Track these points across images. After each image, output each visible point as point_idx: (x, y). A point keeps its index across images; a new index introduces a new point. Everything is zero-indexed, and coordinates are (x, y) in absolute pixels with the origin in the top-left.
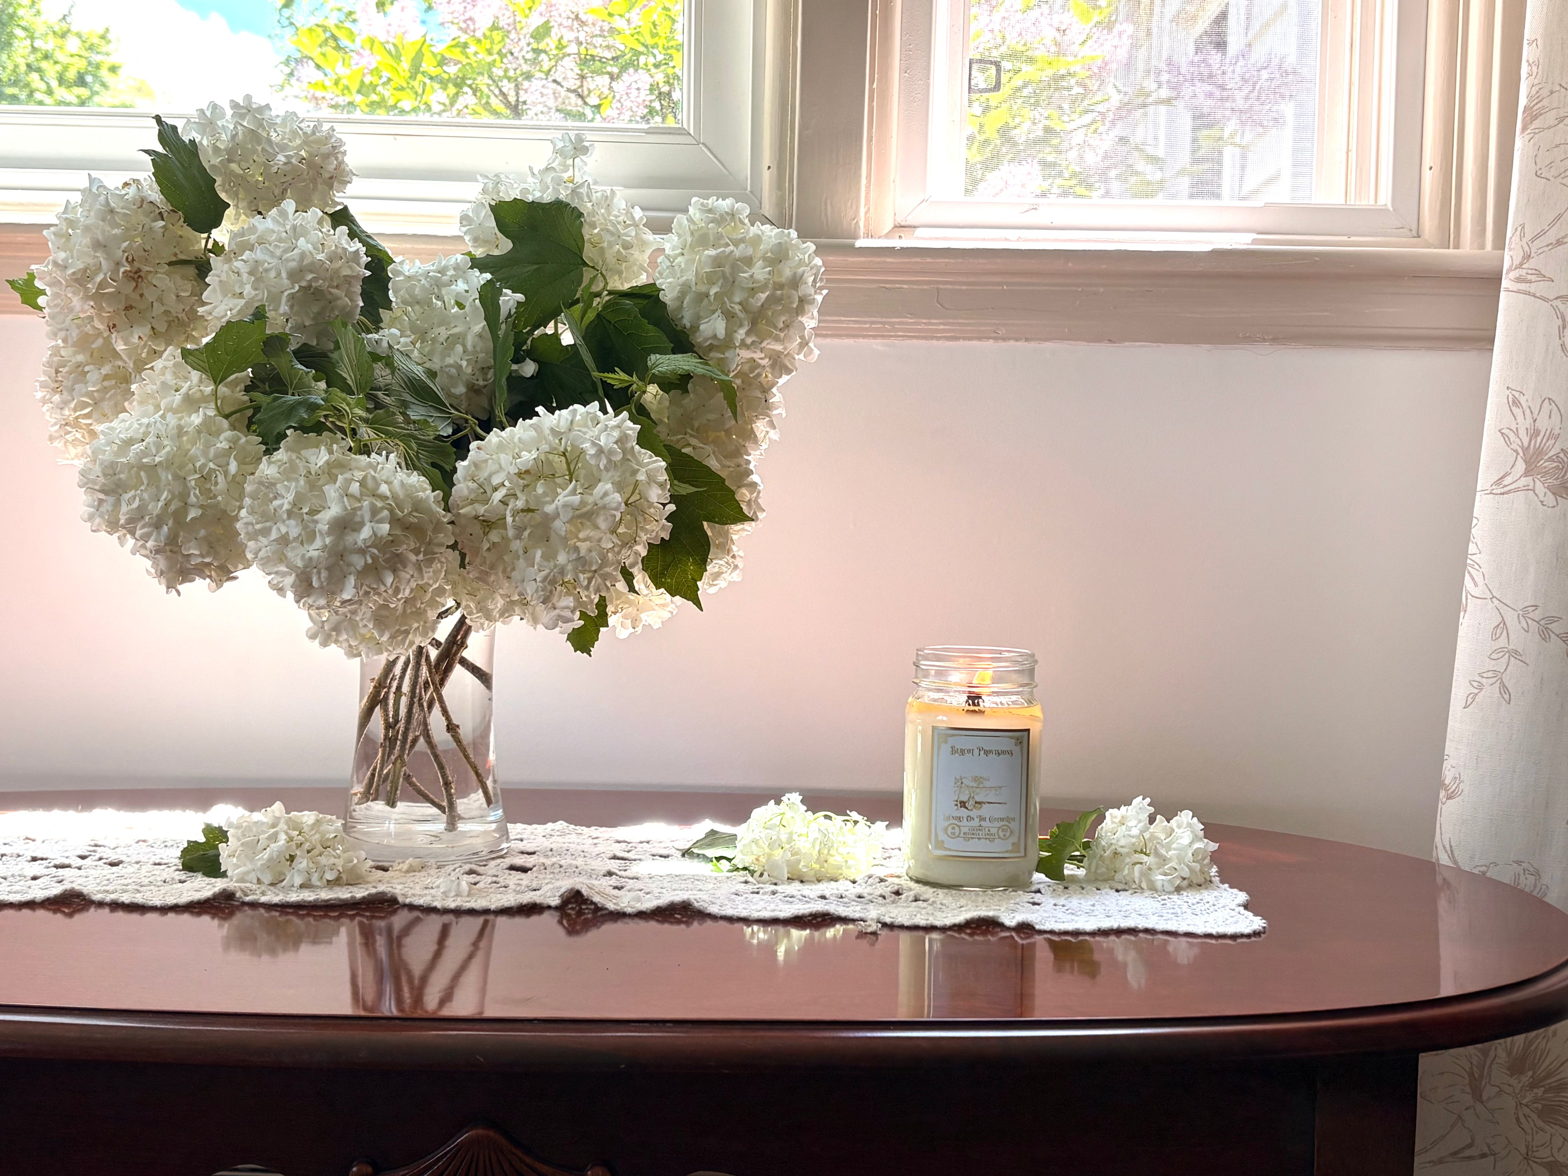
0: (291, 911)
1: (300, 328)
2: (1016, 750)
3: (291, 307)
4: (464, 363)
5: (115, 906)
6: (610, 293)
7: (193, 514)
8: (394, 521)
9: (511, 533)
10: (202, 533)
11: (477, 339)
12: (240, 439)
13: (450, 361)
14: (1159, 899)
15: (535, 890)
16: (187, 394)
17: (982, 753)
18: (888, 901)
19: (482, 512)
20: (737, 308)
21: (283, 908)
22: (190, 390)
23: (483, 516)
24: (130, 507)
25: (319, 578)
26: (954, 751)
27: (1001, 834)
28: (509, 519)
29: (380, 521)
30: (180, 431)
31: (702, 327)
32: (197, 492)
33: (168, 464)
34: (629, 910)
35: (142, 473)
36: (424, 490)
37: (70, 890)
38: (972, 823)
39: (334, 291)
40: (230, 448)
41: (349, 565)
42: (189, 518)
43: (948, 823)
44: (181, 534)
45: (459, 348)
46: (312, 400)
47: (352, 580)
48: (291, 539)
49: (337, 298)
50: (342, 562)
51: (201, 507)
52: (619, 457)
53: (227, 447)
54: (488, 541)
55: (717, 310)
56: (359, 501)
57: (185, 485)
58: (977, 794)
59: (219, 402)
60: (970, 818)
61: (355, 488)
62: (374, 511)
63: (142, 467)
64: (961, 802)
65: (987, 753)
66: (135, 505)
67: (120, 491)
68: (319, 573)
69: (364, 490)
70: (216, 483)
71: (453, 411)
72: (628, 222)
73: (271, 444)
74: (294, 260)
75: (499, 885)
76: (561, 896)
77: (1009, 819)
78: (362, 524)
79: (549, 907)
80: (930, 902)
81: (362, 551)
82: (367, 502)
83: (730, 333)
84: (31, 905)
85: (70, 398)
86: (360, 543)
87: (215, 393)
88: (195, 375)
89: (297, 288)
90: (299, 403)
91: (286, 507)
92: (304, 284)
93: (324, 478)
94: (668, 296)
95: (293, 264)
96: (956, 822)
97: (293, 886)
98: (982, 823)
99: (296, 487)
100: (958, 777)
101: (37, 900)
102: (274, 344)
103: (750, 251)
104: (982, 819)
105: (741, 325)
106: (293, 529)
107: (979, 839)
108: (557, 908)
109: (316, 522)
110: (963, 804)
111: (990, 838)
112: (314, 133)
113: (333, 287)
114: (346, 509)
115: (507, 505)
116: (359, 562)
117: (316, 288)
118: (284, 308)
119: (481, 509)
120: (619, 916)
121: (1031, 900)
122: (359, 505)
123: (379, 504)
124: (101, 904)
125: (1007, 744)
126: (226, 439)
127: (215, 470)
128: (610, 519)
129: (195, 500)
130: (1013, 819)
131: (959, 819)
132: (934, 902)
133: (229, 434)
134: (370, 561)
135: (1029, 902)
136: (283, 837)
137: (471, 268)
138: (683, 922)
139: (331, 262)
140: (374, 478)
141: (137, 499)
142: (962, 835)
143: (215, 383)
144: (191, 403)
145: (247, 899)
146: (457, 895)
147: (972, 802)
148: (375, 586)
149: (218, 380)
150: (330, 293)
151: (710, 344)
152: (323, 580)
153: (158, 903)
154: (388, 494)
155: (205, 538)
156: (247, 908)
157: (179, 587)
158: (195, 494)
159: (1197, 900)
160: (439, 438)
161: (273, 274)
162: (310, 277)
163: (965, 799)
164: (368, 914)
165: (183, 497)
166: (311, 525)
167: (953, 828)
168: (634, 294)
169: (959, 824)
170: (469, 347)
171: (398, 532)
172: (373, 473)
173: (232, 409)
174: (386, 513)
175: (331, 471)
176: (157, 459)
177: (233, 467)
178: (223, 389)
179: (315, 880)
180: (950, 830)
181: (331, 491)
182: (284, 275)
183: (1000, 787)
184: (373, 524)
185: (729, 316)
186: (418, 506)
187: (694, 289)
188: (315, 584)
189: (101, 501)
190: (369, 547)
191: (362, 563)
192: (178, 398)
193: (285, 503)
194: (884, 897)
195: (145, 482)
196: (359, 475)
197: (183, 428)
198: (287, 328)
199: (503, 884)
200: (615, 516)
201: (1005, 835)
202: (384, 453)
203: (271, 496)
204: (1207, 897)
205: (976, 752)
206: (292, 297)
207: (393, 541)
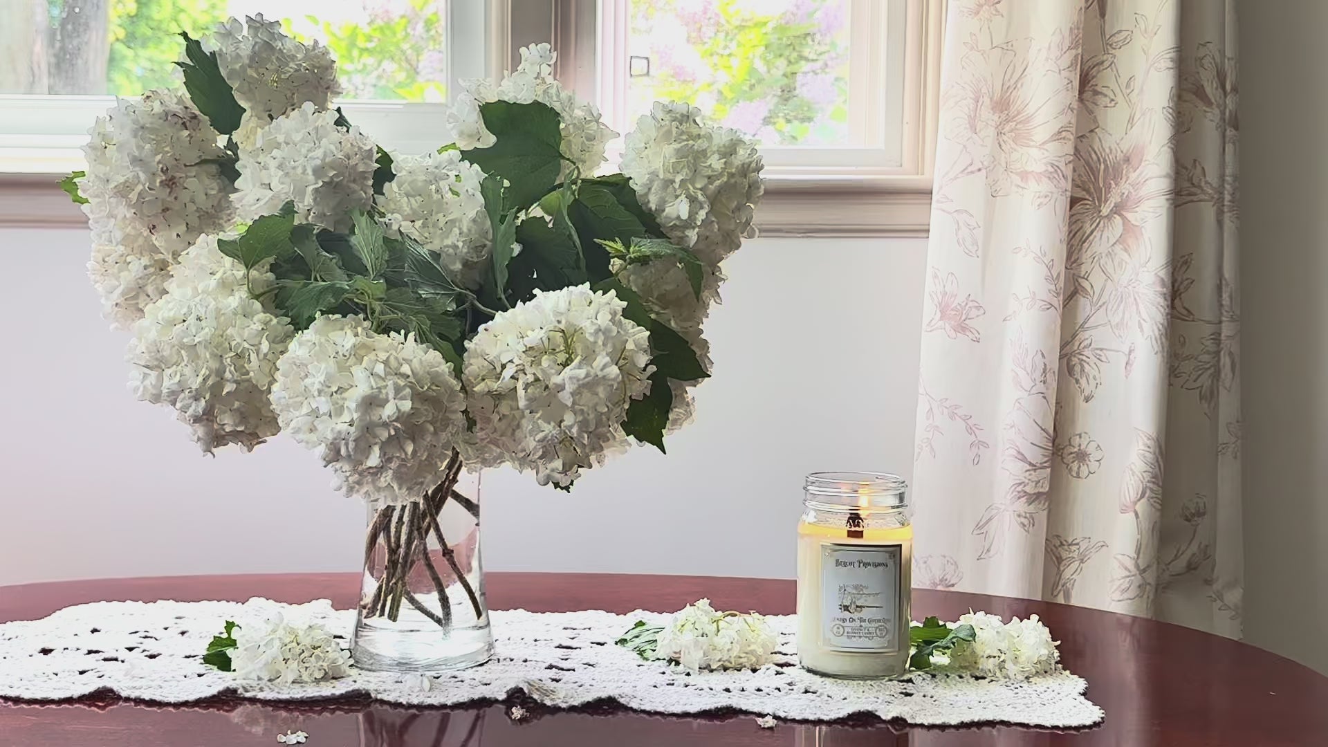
0: (282, 705)
1: (322, 216)
2: (891, 563)
3: (315, 200)
4: (460, 244)
5: (139, 701)
6: (583, 180)
7: (229, 388)
8: (417, 396)
9: (522, 403)
10: (237, 404)
11: (471, 224)
12: (271, 320)
13: (448, 242)
14: (1012, 687)
15: (486, 684)
16: (221, 278)
17: (862, 565)
18: (782, 693)
19: (496, 387)
20: (699, 194)
21: (277, 704)
22: (225, 273)
23: (496, 391)
24: (172, 382)
25: (347, 448)
26: (838, 563)
27: (878, 633)
28: (521, 393)
29: (402, 399)
30: (218, 313)
31: (667, 210)
32: (232, 368)
33: (207, 344)
34: (564, 706)
35: (183, 352)
36: (440, 364)
37: (103, 688)
38: (853, 624)
39: (353, 185)
40: (263, 329)
41: (375, 436)
42: (224, 393)
43: (834, 624)
44: (217, 406)
45: (456, 231)
46: (338, 286)
47: (376, 450)
48: (321, 413)
49: (354, 192)
50: (368, 435)
51: (236, 382)
52: (615, 333)
53: (260, 329)
54: (498, 412)
55: (680, 195)
56: (383, 379)
57: (222, 362)
58: (858, 599)
59: (250, 286)
60: (852, 620)
61: (380, 368)
62: (398, 390)
63: (182, 346)
64: (844, 606)
65: (866, 565)
66: (177, 378)
67: (163, 366)
68: (347, 445)
69: (388, 369)
70: (249, 361)
71: (456, 288)
72: (588, 119)
73: (301, 324)
74: (318, 158)
75: (456, 680)
76: (507, 692)
77: (884, 620)
78: (387, 401)
79: (496, 701)
80: (818, 694)
81: (385, 425)
82: (391, 382)
83: (692, 215)
84: (69, 700)
85: (117, 283)
86: (385, 418)
87: (247, 276)
88: (228, 261)
89: (321, 184)
90: (326, 289)
91: (317, 386)
92: (326, 180)
93: (352, 360)
94: (637, 185)
95: (318, 162)
96: (841, 623)
97: (286, 682)
98: (863, 624)
99: (326, 368)
100: (842, 585)
101: (74, 697)
102: (301, 233)
103: (706, 145)
104: (862, 620)
105: (702, 208)
106: (324, 404)
107: (860, 637)
108: (503, 702)
109: (344, 399)
110: (846, 608)
111: (869, 636)
112: (314, 49)
113: (351, 182)
114: (372, 388)
115: (517, 380)
116: (384, 435)
117: (337, 183)
118: (309, 200)
119: (495, 386)
120: (556, 710)
121: (904, 691)
122: (385, 384)
123: (401, 382)
124: (127, 699)
125: (880, 557)
126: (259, 321)
127: (248, 349)
128: (609, 389)
129: (231, 376)
130: (889, 620)
131: (844, 620)
132: (821, 694)
133: (262, 315)
134: (393, 433)
135: (902, 693)
136: (277, 644)
137: (462, 160)
138: (609, 713)
139: (349, 159)
140: (396, 358)
141: (179, 374)
142: (845, 634)
143: (247, 267)
144: (226, 286)
145: (248, 695)
146: (421, 690)
147: (853, 606)
148: (398, 455)
149: (248, 266)
150: (349, 187)
151: (675, 224)
152: (350, 450)
153: (172, 700)
154: (409, 373)
155: (238, 410)
156: (246, 702)
157: (214, 450)
158: (230, 372)
159: (1044, 688)
160: (446, 313)
161: (299, 170)
162: (332, 173)
163: (848, 604)
164: (346, 707)
165: (220, 373)
166: (341, 402)
167: (838, 628)
168: (603, 182)
169: (843, 624)
170: (465, 230)
171: (418, 406)
172: (394, 353)
173: (262, 290)
174: (408, 390)
175: (358, 353)
176: (197, 340)
177: (265, 347)
178: (254, 273)
179: (305, 677)
180: (835, 630)
181: (359, 373)
182: (309, 171)
183: (877, 594)
184: (396, 401)
185: (692, 200)
186: (435, 379)
187: (661, 177)
188: (343, 452)
189: (145, 375)
190: (394, 421)
191: (386, 435)
192: (212, 282)
193: (315, 382)
194: (779, 690)
195: (186, 359)
196: (383, 356)
197: (221, 310)
198: (310, 218)
199: (460, 679)
200: (612, 385)
201: (881, 634)
202: (403, 332)
203: (303, 374)
204: (1052, 684)
205: (857, 564)
206: (316, 190)
207: (414, 412)
